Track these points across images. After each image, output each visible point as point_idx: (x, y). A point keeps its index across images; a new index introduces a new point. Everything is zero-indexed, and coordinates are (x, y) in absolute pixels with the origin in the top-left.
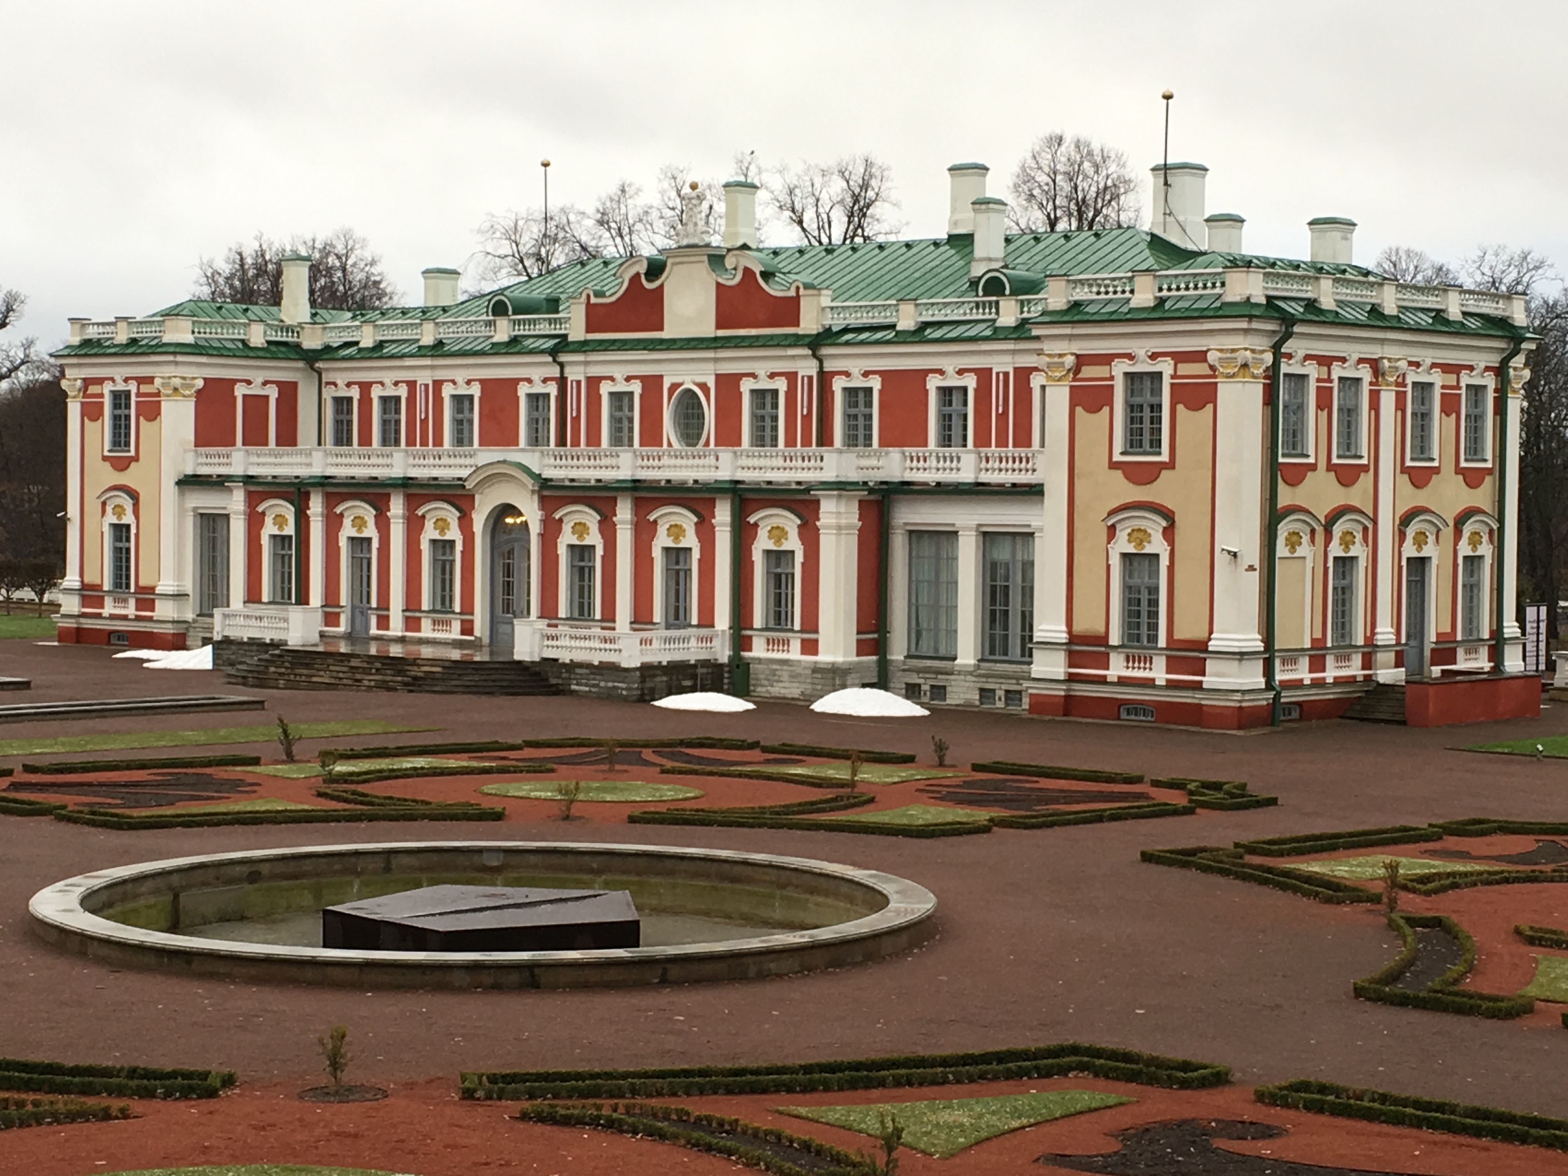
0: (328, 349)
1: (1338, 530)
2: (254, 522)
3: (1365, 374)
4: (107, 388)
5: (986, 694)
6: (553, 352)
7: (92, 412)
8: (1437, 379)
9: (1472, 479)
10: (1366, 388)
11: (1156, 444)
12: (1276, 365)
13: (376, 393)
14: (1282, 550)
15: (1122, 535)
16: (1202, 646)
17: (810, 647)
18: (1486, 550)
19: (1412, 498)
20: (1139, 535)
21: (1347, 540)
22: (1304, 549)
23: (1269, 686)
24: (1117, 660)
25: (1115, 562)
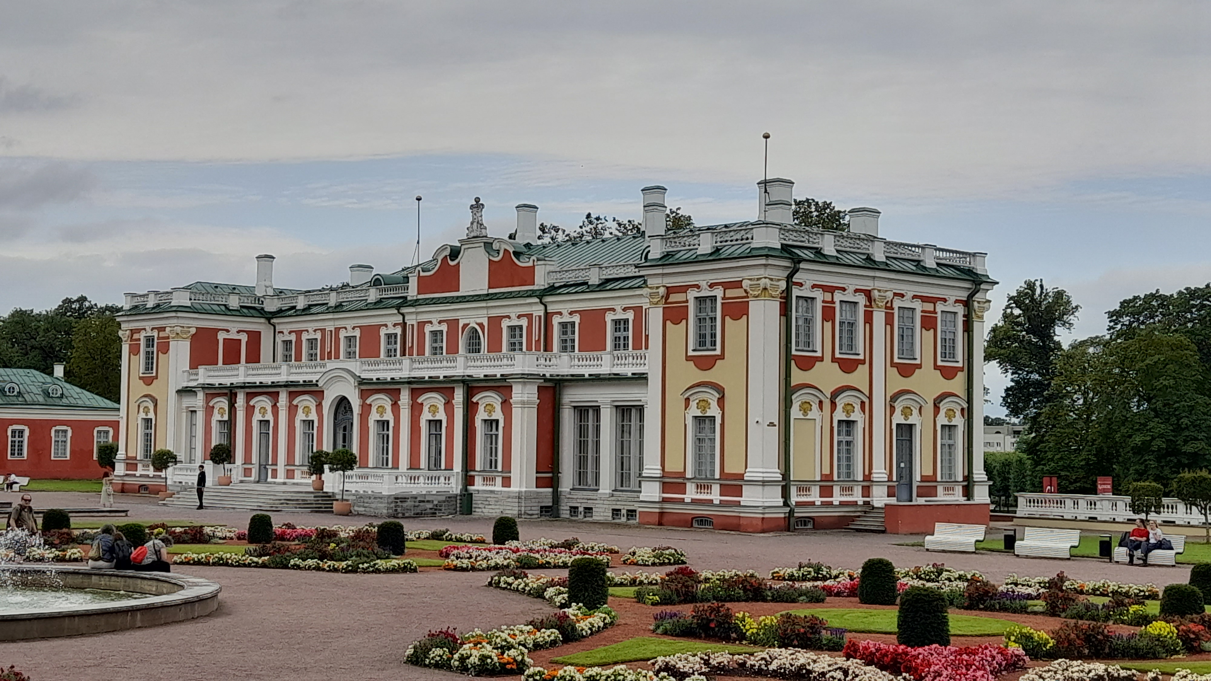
0: (280, 311)
1: (841, 401)
2: (209, 411)
3: (861, 300)
4: (143, 334)
5: (616, 512)
6: (398, 307)
7: (134, 350)
8: (918, 306)
9: (948, 373)
10: (861, 310)
11: (714, 343)
12: (788, 290)
13: (305, 337)
14: (795, 412)
15: (693, 404)
16: (741, 477)
17: (506, 482)
18: (959, 421)
19: (899, 383)
20: (704, 404)
21: (848, 408)
22: (814, 413)
23: (786, 504)
24: (691, 488)
25: (690, 422)
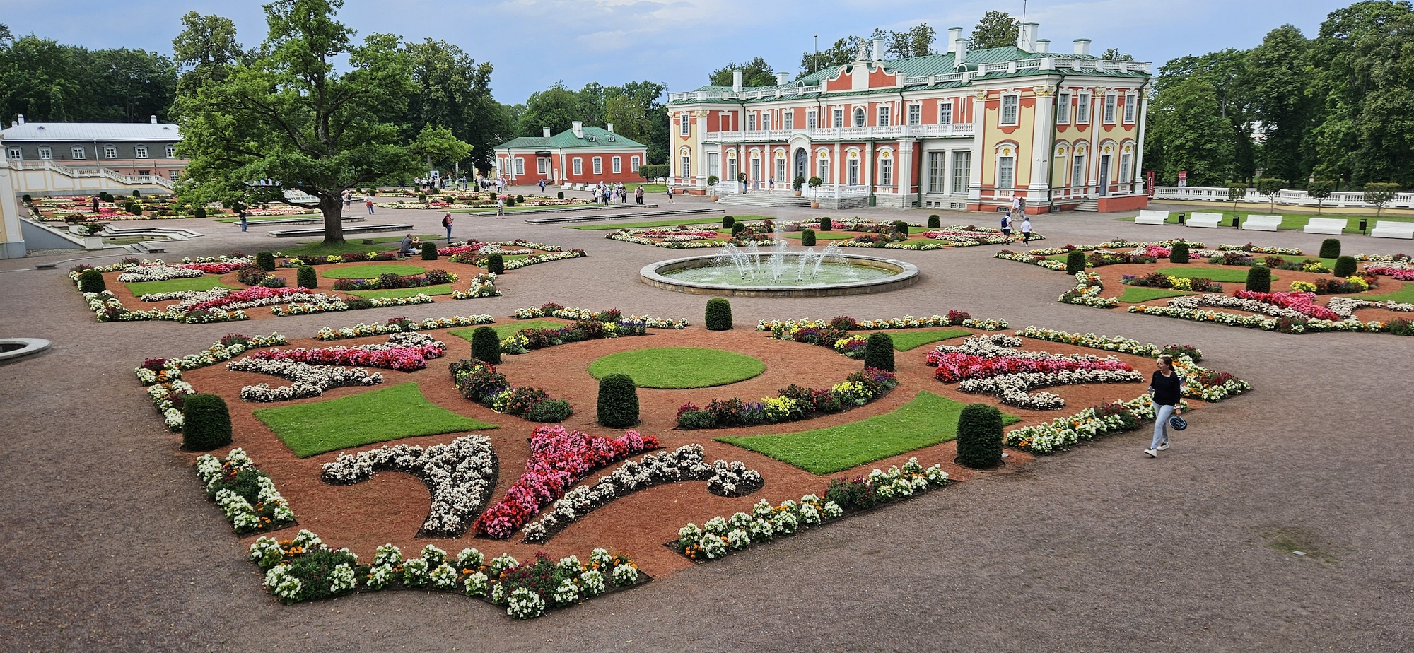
0: (747, 100)
1: (1077, 147)
2: (724, 154)
3: (1090, 93)
4: (681, 114)
5: (953, 204)
6: (817, 98)
7: (677, 122)
8: (1117, 94)
9: (1128, 128)
10: (1090, 98)
11: (1014, 119)
12: (1057, 91)
13: (762, 113)
14: (1056, 154)
15: (1001, 151)
16: (1027, 187)
17: (895, 190)
18: (1131, 152)
19: (1104, 135)
20: (1007, 151)
21: (1081, 150)
22: (1065, 154)
23: (1049, 200)
24: (997, 192)
25: (998, 160)
